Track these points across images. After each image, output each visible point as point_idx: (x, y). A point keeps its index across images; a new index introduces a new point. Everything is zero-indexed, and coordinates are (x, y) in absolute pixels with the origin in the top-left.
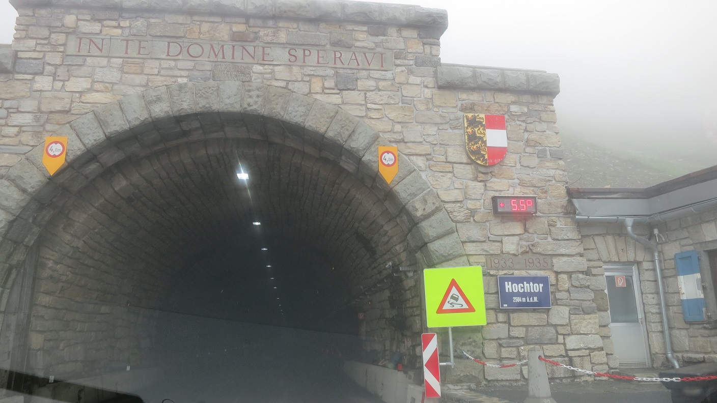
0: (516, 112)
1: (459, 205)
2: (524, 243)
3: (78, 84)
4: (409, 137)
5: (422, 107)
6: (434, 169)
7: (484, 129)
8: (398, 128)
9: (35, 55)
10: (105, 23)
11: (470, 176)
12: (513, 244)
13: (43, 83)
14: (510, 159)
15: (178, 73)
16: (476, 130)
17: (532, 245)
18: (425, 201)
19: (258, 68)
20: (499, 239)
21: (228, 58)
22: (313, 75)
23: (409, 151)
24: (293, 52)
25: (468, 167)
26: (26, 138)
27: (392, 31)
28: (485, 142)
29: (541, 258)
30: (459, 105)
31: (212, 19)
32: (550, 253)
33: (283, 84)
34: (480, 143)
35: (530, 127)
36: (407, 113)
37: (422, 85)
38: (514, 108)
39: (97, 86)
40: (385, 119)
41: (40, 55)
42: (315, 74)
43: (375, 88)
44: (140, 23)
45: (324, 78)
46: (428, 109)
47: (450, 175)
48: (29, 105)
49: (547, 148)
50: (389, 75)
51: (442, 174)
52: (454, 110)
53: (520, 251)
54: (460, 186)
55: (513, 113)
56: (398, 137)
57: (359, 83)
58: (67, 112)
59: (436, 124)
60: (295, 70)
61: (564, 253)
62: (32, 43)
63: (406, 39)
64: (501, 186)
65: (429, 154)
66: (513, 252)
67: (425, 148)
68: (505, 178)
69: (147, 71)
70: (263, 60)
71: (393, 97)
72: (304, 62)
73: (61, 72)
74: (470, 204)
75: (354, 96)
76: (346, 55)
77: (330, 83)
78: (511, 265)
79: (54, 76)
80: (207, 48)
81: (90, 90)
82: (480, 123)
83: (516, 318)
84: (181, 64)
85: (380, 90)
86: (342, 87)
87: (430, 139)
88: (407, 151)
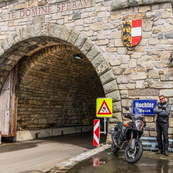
0: (149, 16)
1: (118, 67)
2: (146, 83)
4: (99, 37)
5: (106, 22)
6: (109, 51)
7: (131, 28)
8: (95, 33)
10: (3, 8)
11: (124, 52)
12: (141, 84)
14: (143, 42)
15: (23, 23)
16: (127, 29)
17: (150, 84)
18: (102, 67)
19: (47, 16)
20: (134, 82)
21: (38, 14)
22: (65, 15)
23: (99, 44)
24: (59, 6)
25: (124, 48)
28: (130, 35)
29: (154, 90)
30: (122, 18)
32: (158, 88)
33: (55, 21)
34: (128, 35)
35: (155, 23)
36: (99, 26)
37: (107, 11)
38: (148, 14)
39: (2, 33)
40: (91, 30)
42: (66, 14)
43: (87, 16)
44: (11, 6)
45: (69, 15)
46: (108, 22)
47: (116, 53)
49: (164, 33)
50: (93, 9)
51: (112, 53)
52: (119, 21)
53: (144, 87)
54: (120, 58)
55: (147, 17)
56: (95, 38)
57: (82, 15)
59: (111, 29)
60: (59, 14)
61: (166, 87)
65: (107, 44)
66: (140, 88)
68: (140, 52)
69: (15, 24)
70: (49, 12)
71: (94, 19)
72: (62, 10)
74: (123, 66)
75: (79, 22)
76: (78, 3)
78: (139, 94)
80: (32, 11)
82: (129, 25)
84: (24, 20)
85: (89, 17)
86: (75, 18)
87: (108, 37)
88: (98, 44)
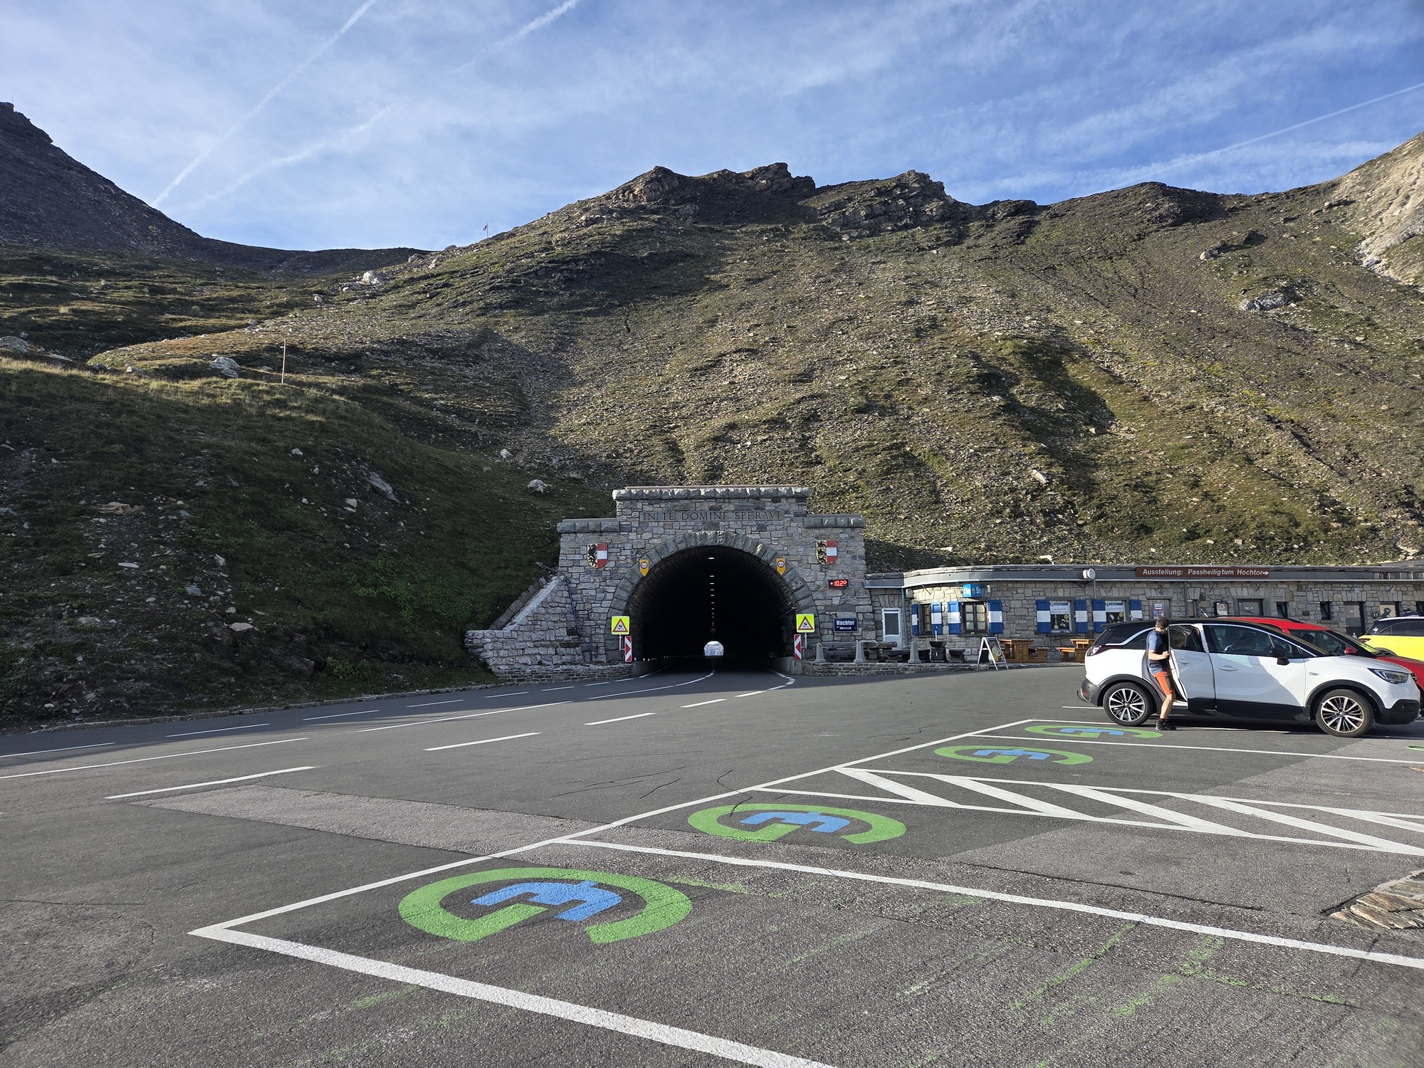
1: (813, 583)
2: (842, 600)
3: (647, 536)
4: (790, 552)
5: (797, 538)
6: (802, 567)
7: (826, 548)
8: (785, 549)
9: (627, 523)
10: (655, 506)
11: (819, 570)
12: (837, 600)
13: (632, 536)
14: (838, 561)
15: (688, 528)
16: (822, 548)
17: (846, 601)
18: (797, 583)
19: (722, 523)
20: (831, 598)
21: (709, 519)
23: (791, 559)
24: (737, 514)
25: (818, 566)
26: (629, 561)
27: (783, 500)
28: (826, 554)
29: (850, 606)
30: (815, 536)
31: (701, 501)
32: (855, 604)
34: (824, 554)
36: (790, 541)
37: (797, 527)
38: (842, 536)
40: (780, 545)
41: (629, 523)
42: (748, 524)
43: (775, 530)
44: (669, 504)
45: (752, 526)
46: (800, 538)
47: (809, 570)
48: (628, 546)
49: (857, 554)
50: (782, 522)
51: (806, 569)
52: (812, 538)
53: (841, 603)
54: (814, 575)
55: (841, 538)
56: (785, 553)
57: (768, 527)
58: (645, 549)
59: (804, 545)
60: (739, 522)
61: (861, 604)
62: (625, 517)
63: (790, 504)
64: (832, 574)
65: (800, 560)
66: (837, 604)
67: (799, 558)
68: (835, 570)
70: (724, 519)
71: (784, 533)
72: (743, 519)
73: (639, 531)
74: (818, 583)
75: (766, 534)
76: (762, 514)
77: (754, 529)
78: (836, 610)
79: (636, 532)
80: (699, 514)
81: (652, 538)
82: (824, 545)
84: (688, 523)
85: (777, 530)
86: (760, 530)
87: (800, 553)
88: (789, 560)
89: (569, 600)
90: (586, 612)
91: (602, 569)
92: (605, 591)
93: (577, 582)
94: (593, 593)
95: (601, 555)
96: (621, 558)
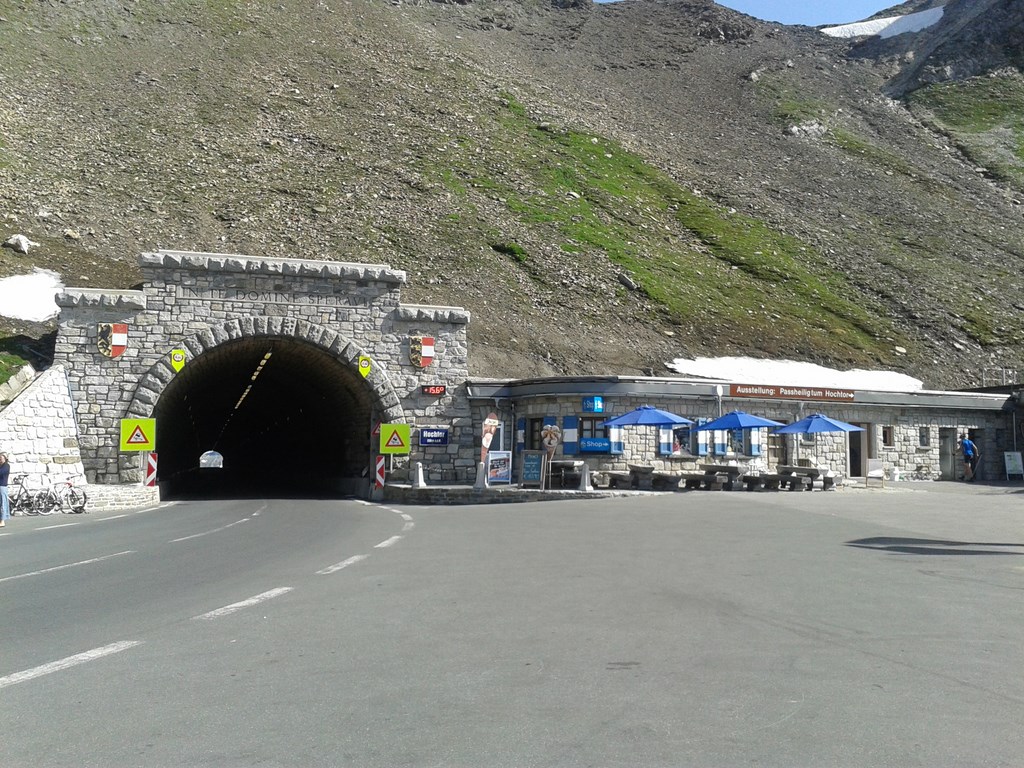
0: (441, 335)
1: (403, 389)
2: (438, 410)
3: (186, 317)
4: (378, 350)
5: (386, 332)
6: (390, 369)
7: (421, 346)
8: (372, 344)
9: (157, 298)
10: (199, 278)
11: (411, 373)
12: (431, 411)
13: (165, 316)
14: (435, 363)
15: (243, 310)
16: (416, 346)
17: (442, 412)
18: (384, 388)
19: (291, 308)
20: (424, 408)
21: (273, 302)
22: (323, 312)
23: (377, 358)
24: (312, 297)
25: (410, 368)
26: (159, 349)
28: (421, 354)
30: (408, 331)
31: (262, 276)
32: (452, 416)
33: (306, 318)
34: (418, 354)
35: (449, 344)
36: (377, 336)
37: (387, 318)
38: (440, 332)
39: (197, 318)
40: (365, 339)
41: (161, 299)
42: (325, 311)
43: (359, 320)
44: (218, 278)
45: (330, 313)
46: (390, 333)
47: (399, 372)
48: (158, 329)
50: (368, 312)
51: (395, 371)
52: (405, 334)
53: (435, 415)
54: (405, 379)
55: (439, 336)
57: (351, 317)
58: (182, 334)
59: (394, 342)
60: (312, 308)
61: (459, 416)
62: (154, 291)
64: (428, 379)
65: (388, 360)
66: (431, 415)
67: (387, 357)
68: (431, 375)
69: (226, 309)
70: (294, 302)
71: (370, 326)
72: (318, 303)
73: (176, 310)
74: (410, 389)
75: (347, 325)
76: (344, 299)
77: (333, 317)
78: (429, 422)
79: (171, 311)
80: (259, 294)
81: (194, 321)
82: (419, 342)
83: (429, 450)
85: (362, 321)
86: (340, 319)
87: (389, 351)
89: (68, 400)
90: (92, 416)
91: (118, 358)
92: (122, 390)
93: (81, 374)
94: (104, 390)
95: (118, 339)
96: (147, 345)
